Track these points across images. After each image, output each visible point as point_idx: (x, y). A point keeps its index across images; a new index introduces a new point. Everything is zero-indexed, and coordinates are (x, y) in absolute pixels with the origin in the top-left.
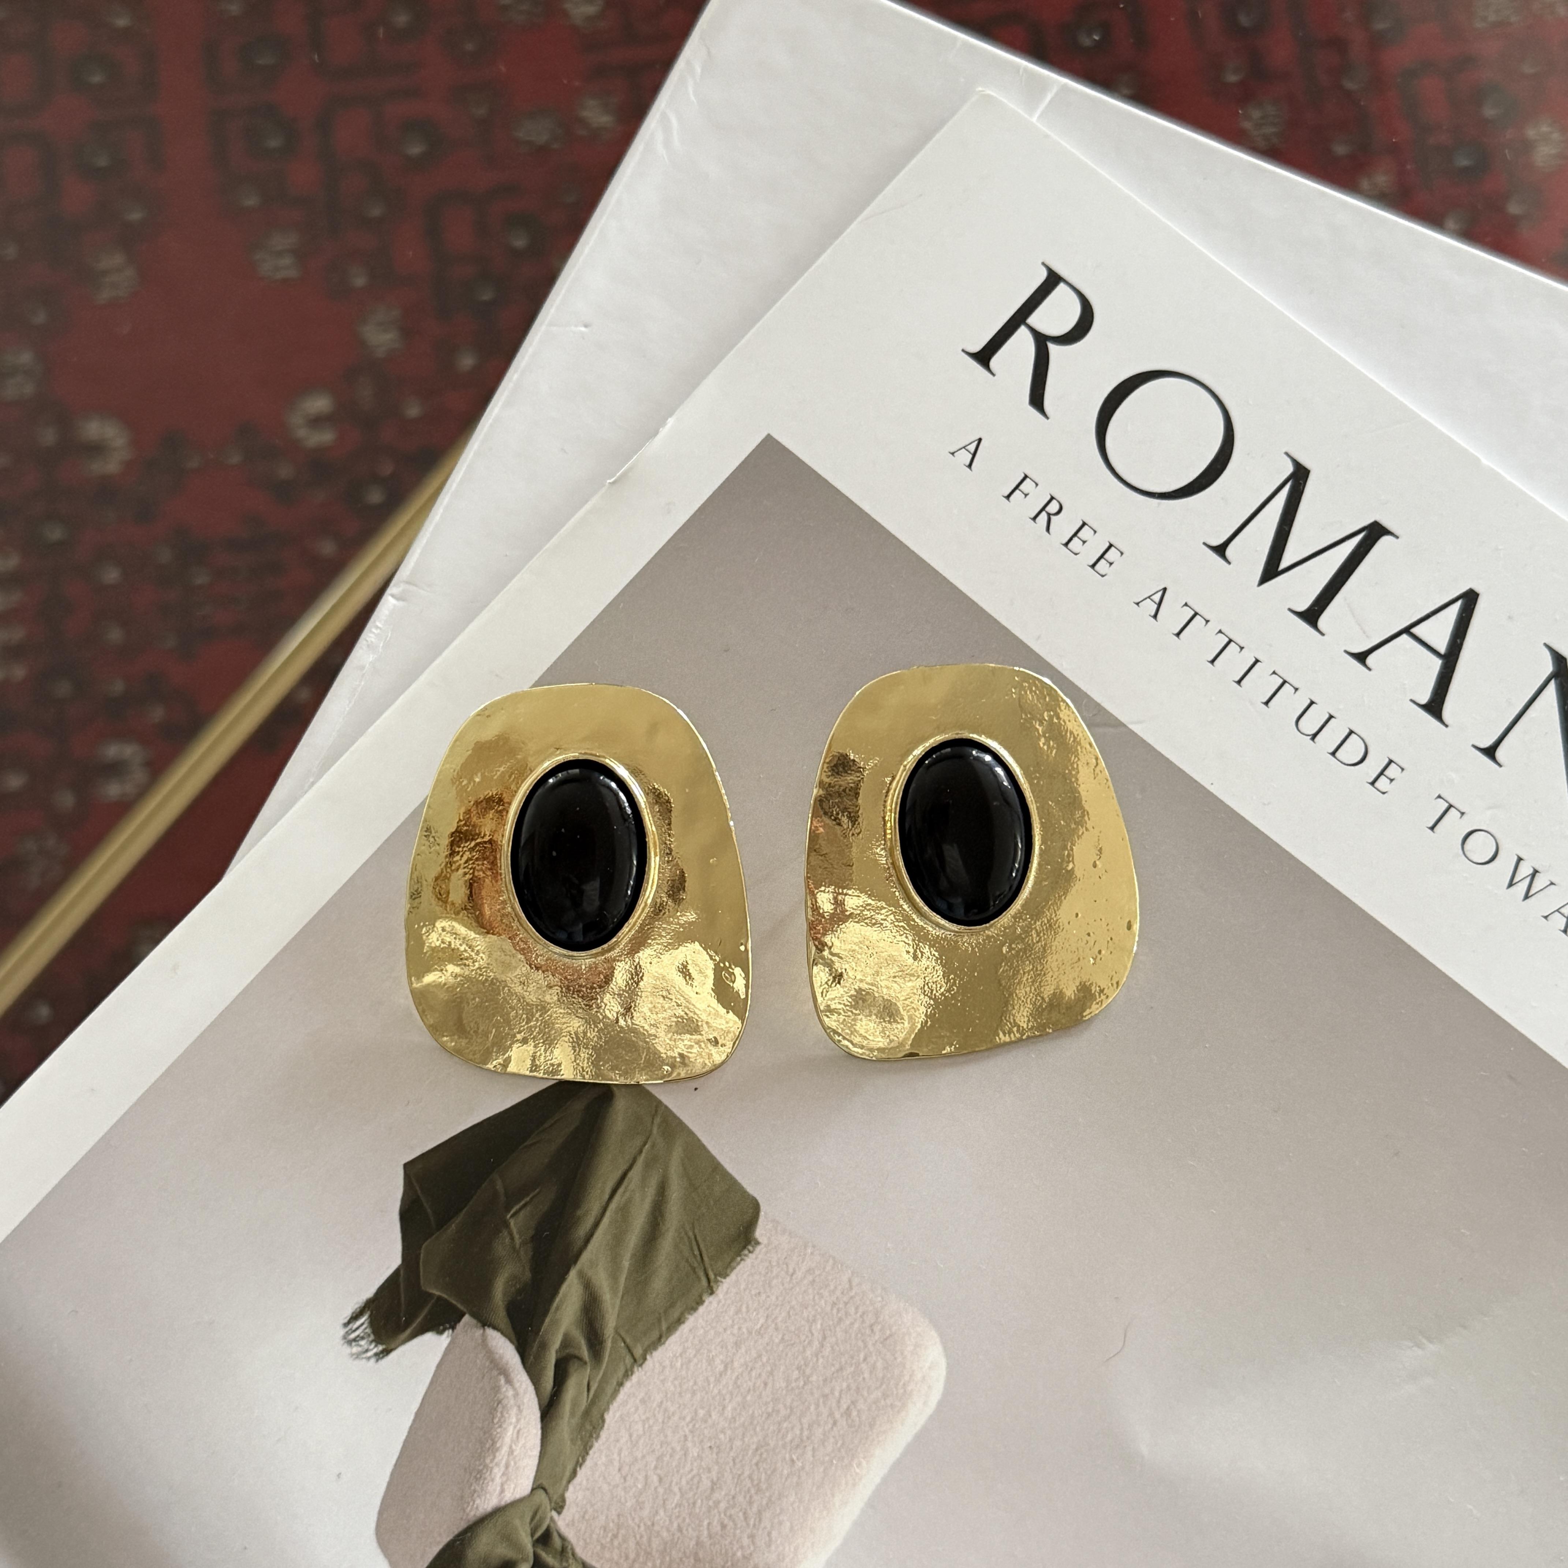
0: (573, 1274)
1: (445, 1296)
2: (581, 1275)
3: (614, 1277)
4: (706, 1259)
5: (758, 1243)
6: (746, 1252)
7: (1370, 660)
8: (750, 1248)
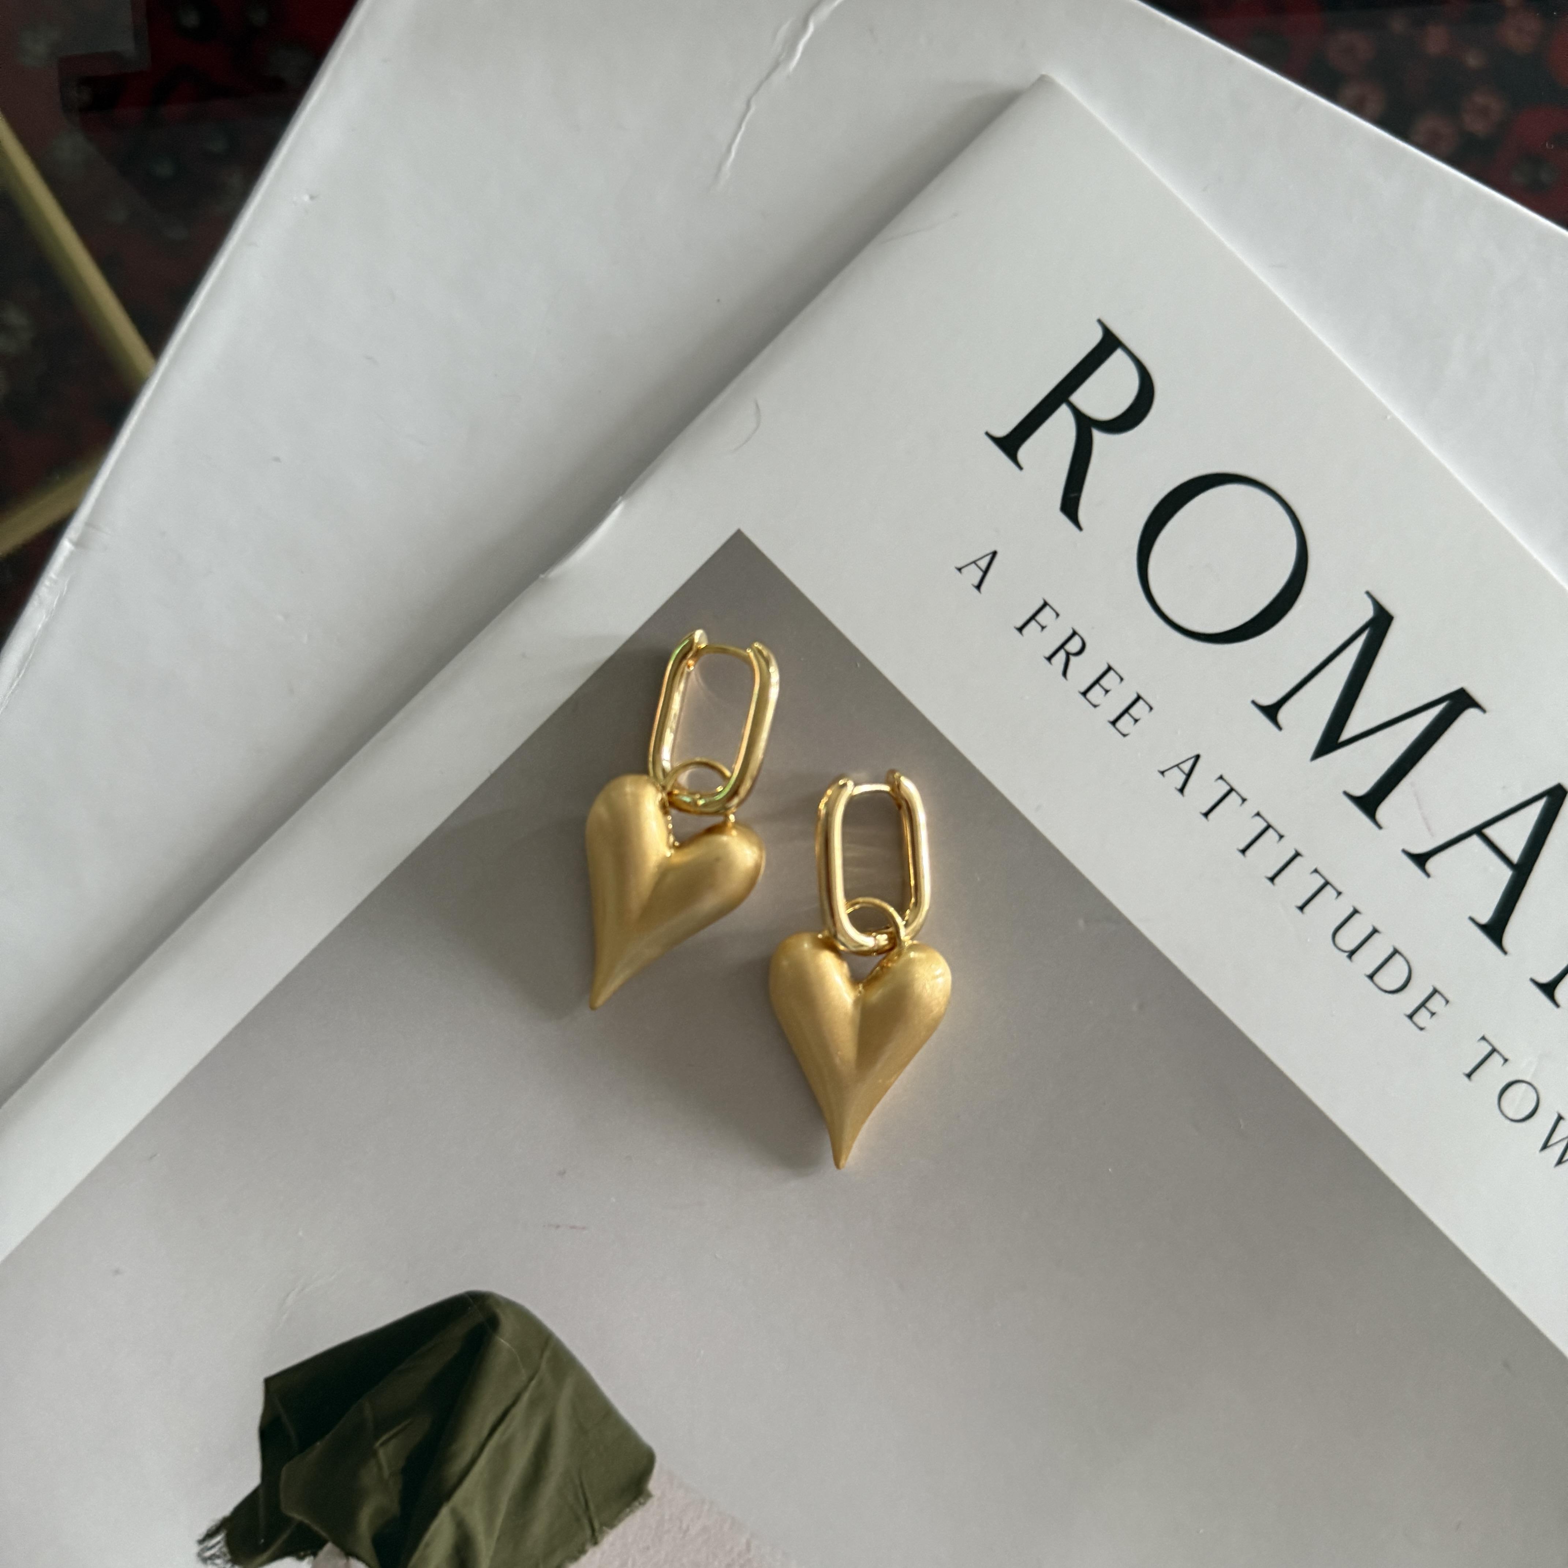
0: (445, 1512)
1: (307, 1521)
2: (454, 1512)
3: (490, 1517)
4: (592, 1507)
5: (649, 1496)
6: (636, 1503)
7: (1430, 865)
8: (642, 1500)
